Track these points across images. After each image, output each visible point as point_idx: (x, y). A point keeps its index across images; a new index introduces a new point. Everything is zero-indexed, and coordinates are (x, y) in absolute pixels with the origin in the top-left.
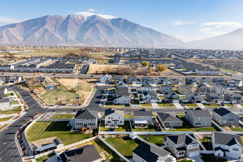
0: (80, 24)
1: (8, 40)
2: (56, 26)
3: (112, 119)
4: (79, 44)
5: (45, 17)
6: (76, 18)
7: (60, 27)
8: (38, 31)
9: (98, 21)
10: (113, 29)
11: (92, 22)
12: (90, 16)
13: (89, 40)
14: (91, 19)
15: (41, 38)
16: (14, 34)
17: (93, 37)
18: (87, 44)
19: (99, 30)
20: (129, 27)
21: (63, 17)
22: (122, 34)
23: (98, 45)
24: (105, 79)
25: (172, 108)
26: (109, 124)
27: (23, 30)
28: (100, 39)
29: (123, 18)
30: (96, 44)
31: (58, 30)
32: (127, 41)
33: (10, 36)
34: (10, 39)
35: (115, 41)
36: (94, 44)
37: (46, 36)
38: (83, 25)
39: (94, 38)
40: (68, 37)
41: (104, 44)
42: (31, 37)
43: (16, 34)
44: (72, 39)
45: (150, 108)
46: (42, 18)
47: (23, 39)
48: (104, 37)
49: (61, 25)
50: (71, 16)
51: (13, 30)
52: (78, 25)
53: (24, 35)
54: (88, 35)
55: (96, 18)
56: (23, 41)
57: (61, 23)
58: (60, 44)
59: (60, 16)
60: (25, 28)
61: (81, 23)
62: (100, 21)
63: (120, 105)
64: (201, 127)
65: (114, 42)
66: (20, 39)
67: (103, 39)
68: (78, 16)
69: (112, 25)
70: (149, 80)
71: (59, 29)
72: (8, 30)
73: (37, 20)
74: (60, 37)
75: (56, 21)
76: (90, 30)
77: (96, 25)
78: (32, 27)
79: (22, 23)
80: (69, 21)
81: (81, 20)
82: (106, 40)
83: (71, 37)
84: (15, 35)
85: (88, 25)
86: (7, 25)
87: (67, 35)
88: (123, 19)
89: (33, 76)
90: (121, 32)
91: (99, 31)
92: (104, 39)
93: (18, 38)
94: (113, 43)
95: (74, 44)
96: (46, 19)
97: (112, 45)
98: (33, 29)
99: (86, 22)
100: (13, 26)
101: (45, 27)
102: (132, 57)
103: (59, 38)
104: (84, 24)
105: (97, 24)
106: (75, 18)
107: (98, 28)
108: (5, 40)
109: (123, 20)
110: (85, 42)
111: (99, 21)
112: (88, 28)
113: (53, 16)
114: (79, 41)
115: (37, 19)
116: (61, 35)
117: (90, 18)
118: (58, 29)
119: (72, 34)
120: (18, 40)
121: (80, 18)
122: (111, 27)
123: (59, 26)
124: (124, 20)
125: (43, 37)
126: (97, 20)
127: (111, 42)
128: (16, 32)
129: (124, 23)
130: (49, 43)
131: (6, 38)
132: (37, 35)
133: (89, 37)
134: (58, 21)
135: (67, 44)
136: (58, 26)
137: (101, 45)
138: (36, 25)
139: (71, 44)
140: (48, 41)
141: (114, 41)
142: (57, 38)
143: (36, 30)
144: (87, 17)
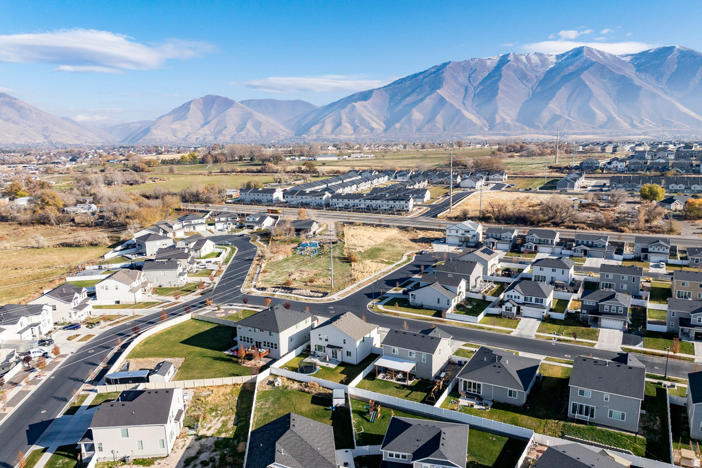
0: (533, 76)
1: (351, 132)
2: (466, 89)
3: (327, 340)
4: (525, 134)
5: (440, 66)
6: (525, 61)
7: (478, 90)
8: (421, 105)
9: (588, 65)
10: (637, 84)
11: (571, 68)
12: (567, 53)
13: (558, 123)
14: (569, 61)
15: (427, 123)
16: (366, 115)
17: (569, 113)
18: (550, 134)
19: (591, 91)
20: (697, 74)
21: (489, 62)
22: (668, 99)
23: (584, 134)
24: (460, 232)
25: (578, 342)
26: (319, 353)
27: (388, 104)
28: (590, 116)
29: (678, 47)
30: (575, 134)
31: (473, 99)
32: (686, 117)
33: (357, 121)
34: (355, 129)
35: (642, 121)
36: (570, 132)
37: (439, 118)
38: (544, 79)
39: (572, 115)
40: (497, 117)
41: (603, 130)
42: (403, 120)
43: (369, 114)
44: (508, 121)
45: (501, 331)
46: (433, 70)
47: (384, 126)
48: (605, 111)
49: (481, 84)
50: (511, 58)
51: (364, 106)
52: (528, 82)
53: (389, 116)
54: (554, 107)
55: (583, 56)
56: (385, 130)
57: (480, 78)
58: (472, 137)
59: (479, 59)
60: (391, 99)
61: (537, 74)
62: (595, 62)
63: (423, 309)
64: (591, 424)
65: (639, 125)
66: (378, 126)
67: (601, 117)
68: (530, 55)
69: (637, 71)
70: (596, 246)
71: (474, 97)
72: (354, 107)
73: (421, 77)
74: (476, 116)
75: (468, 75)
76: (563, 93)
77: (582, 76)
78: (407, 95)
79: (387, 86)
80: (503, 73)
81: (537, 65)
82: (611, 119)
83: (505, 116)
84: (368, 119)
85: (558, 78)
86: (353, 95)
87: (495, 112)
88: (679, 50)
89: (297, 216)
90: (666, 93)
91: (590, 94)
92: (604, 116)
93: (374, 125)
94: (633, 126)
95: (513, 135)
96: (443, 72)
97: (630, 135)
98: (409, 100)
99: (552, 70)
100: (365, 96)
101: (438, 94)
102: (637, 171)
103: (471, 120)
104: (545, 76)
105: (585, 72)
106: (521, 61)
107: (588, 83)
108: (345, 132)
109: (675, 52)
110: (545, 128)
111: (592, 64)
112: (557, 87)
113: (461, 62)
114: (528, 126)
115: (420, 73)
116: (477, 113)
117: (565, 57)
118: (472, 95)
119: (507, 109)
120: (372, 129)
121: (535, 59)
122: (631, 80)
123: (475, 88)
124: (681, 52)
125: (431, 119)
126: (587, 60)
127: (627, 125)
128: (370, 111)
129: (679, 63)
130: (446, 135)
131: (349, 126)
132: (417, 115)
133: (558, 112)
134: (473, 75)
135: (494, 134)
136: (472, 88)
137: (593, 134)
138: (418, 90)
139: (504, 134)
140: (444, 130)
141: (636, 123)
142: (467, 119)
143: (415, 104)
144: (557, 56)
